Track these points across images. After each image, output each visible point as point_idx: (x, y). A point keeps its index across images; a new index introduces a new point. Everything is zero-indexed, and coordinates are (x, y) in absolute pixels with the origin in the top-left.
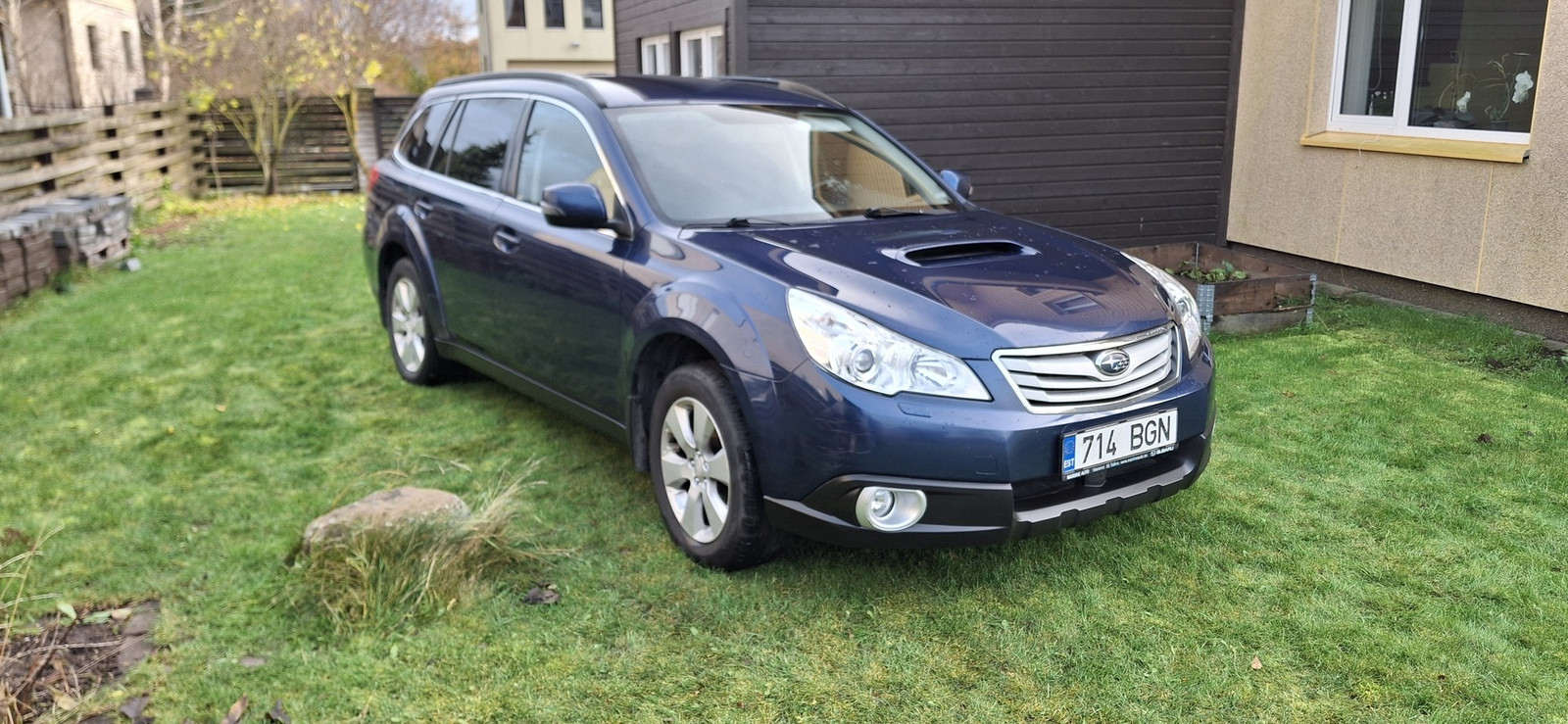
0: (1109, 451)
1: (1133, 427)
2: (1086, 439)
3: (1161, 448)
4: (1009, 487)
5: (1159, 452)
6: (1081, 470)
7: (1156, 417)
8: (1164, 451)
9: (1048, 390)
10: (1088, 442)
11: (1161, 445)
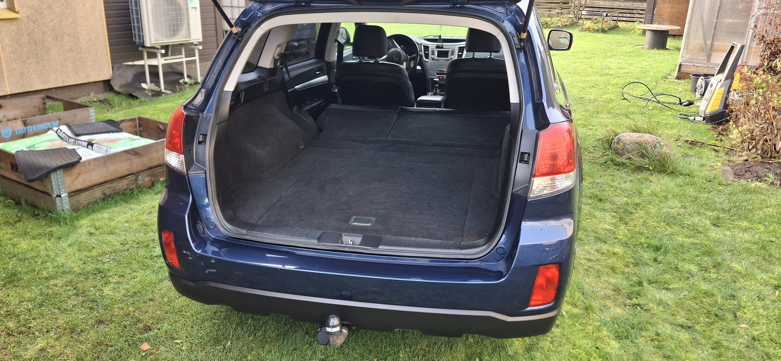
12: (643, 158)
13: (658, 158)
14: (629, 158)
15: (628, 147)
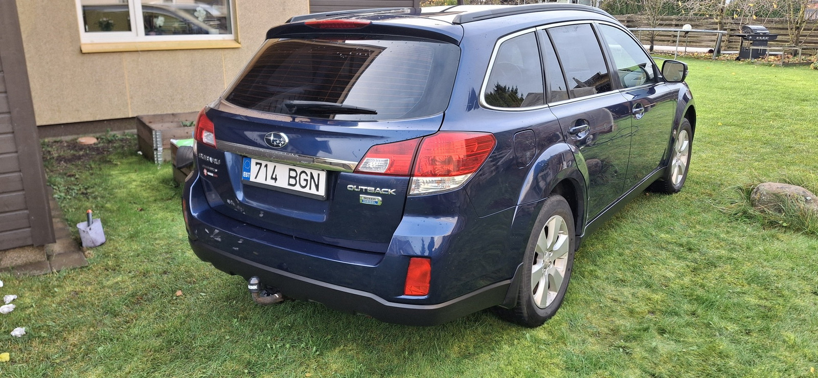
12: (780, 212)
13: (798, 213)
14: (763, 211)
15: (763, 197)
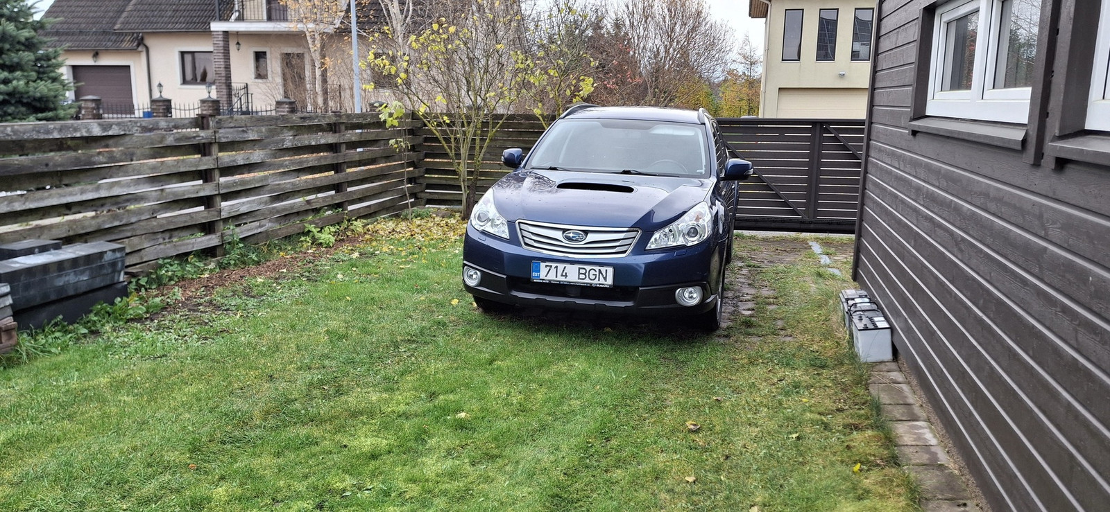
0: (562, 275)
1: (579, 269)
2: (546, 266)
3: (600, 284)
4: (505, 277)
5: (598, 286)
6: (543, 280)
7: (597, 268)
8: (601, 286)
9: (535, 241)
10: (549, 268)
11: (599, 282)
